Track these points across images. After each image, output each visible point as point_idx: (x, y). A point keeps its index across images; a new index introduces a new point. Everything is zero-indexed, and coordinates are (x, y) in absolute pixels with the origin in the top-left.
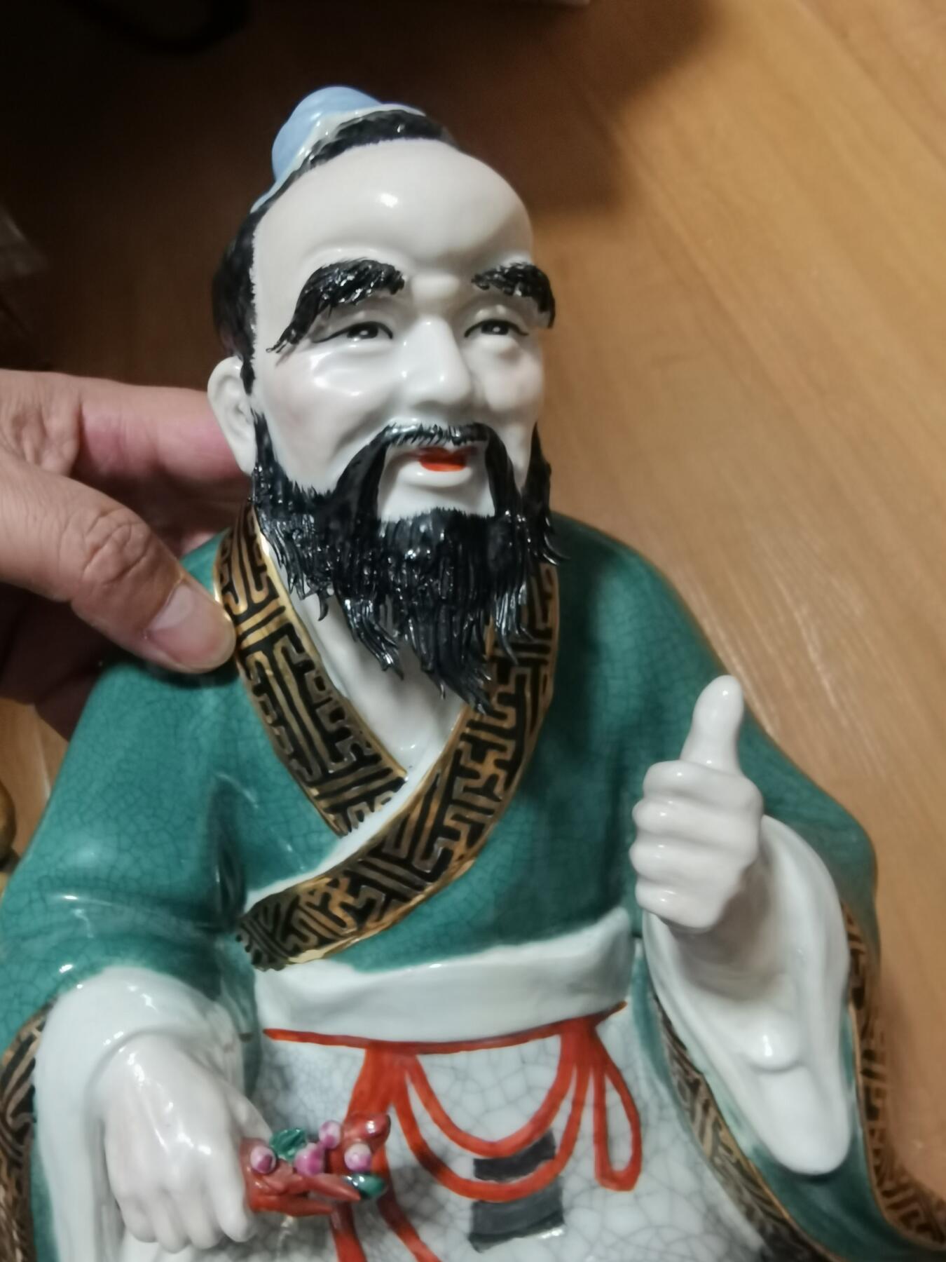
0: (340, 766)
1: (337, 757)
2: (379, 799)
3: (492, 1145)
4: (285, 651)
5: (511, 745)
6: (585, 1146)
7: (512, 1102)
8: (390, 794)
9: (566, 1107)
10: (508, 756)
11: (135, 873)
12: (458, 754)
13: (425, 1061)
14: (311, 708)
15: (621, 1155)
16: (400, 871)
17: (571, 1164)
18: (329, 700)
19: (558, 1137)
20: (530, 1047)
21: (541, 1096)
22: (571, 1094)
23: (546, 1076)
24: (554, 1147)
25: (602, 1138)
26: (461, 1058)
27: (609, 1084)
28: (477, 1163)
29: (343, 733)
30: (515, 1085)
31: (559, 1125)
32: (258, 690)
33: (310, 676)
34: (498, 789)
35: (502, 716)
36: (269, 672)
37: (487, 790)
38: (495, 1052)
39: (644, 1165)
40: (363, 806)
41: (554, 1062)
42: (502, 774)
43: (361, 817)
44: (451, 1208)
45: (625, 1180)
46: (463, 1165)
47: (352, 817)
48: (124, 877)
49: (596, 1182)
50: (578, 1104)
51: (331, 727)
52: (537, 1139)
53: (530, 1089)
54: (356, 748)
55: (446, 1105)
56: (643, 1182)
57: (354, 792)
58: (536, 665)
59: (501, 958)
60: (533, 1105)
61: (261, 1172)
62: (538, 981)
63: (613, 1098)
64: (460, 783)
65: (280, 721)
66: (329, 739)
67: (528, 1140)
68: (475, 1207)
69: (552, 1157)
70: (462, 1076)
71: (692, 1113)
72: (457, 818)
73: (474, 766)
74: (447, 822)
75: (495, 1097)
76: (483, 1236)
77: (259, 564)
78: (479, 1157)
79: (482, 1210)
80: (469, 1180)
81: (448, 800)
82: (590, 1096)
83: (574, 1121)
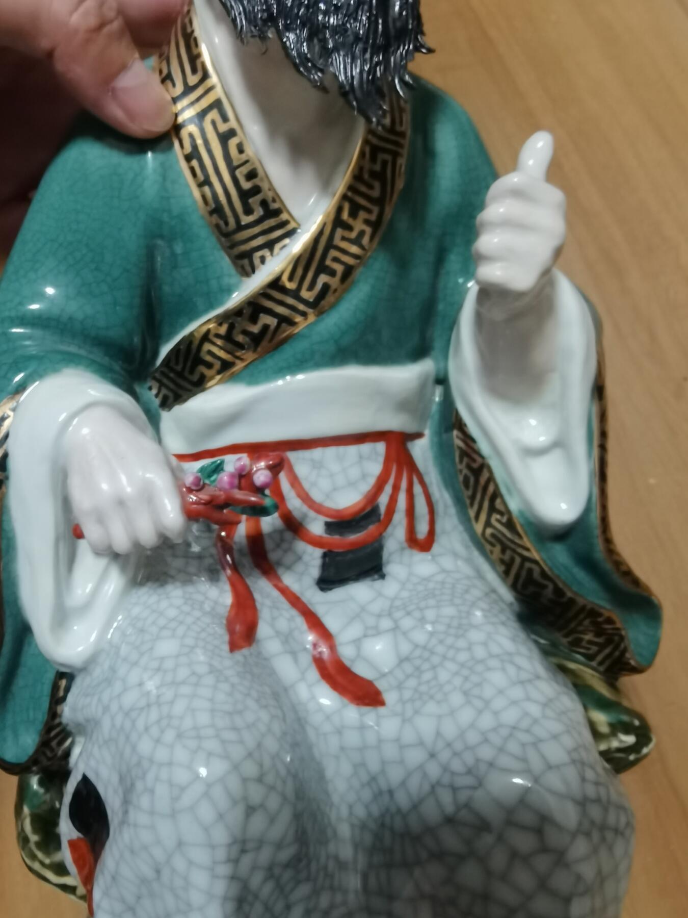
0: (251, 218)
1: (248, 211)
2: (277, 247)
3: (338, 511)
4: (214, 123)
5: (376, 210)
6: (400, 517)
7: (352, 484)
8: (287, 241)
9: (388, 489)
10: (373, 217)
11: (80, 316)
12: (339, 210)
13: (292, 455)
14: (232, 170)
15: (422, 529)
16: (290, 301)
17: (390, 529)
18: (247, 162)
19: (383, 509)
20: (366, 448)
21: (372, 481)
22: (391, 481)
23: (375, 468)
24: (380, 515)
25: (411, 512)
26: (317, 453)
27: (415, 480)
28: (328, 525)
29: (256, 190)
30: (354, 473)
31: (383, 500)
32: (188, 158)
33: (233, 143)
34: (365, 241)
35: (371, 187)
36: (199, 142)
37: (357, 242)
38: (342, 449)
39: (436, 538)
40: (266, 252)
41: (381, 459)
42: (368, 230)
43: (263, 260)
44: (306, 558)
45: (425, 545)
46: (316, 527)
47: (257, 261)
48: (71, 319)
49: (405, 545)
50: (396, 488)
51: (246, 185)
52: (368, 509)
53: (364, 476)
54: (264, 203)
55: (306, 485)
56: (436, 548)
57: (259, 241)
58: (396, 155)
59: (354, 372)
60: (366, 486)
61: (194, 488)
63: (418, 489)
64: (339, 232)
65: (207, 182)
66: (245, 195)
67: (363, 509)
68: (325, 556)
69: (379, 520)
70: (318, 465)
71: (473, 498)
72: (336, 260)
73: (351, 221)
74: (328, 262)
75: (340, 480)
76: (326, 582)
77: (195, 52)
78: (329, 520)
79: (329, 558)
80: (321, 537)
81: (330, 245)
82: (404, 484)
83: (393, 500)
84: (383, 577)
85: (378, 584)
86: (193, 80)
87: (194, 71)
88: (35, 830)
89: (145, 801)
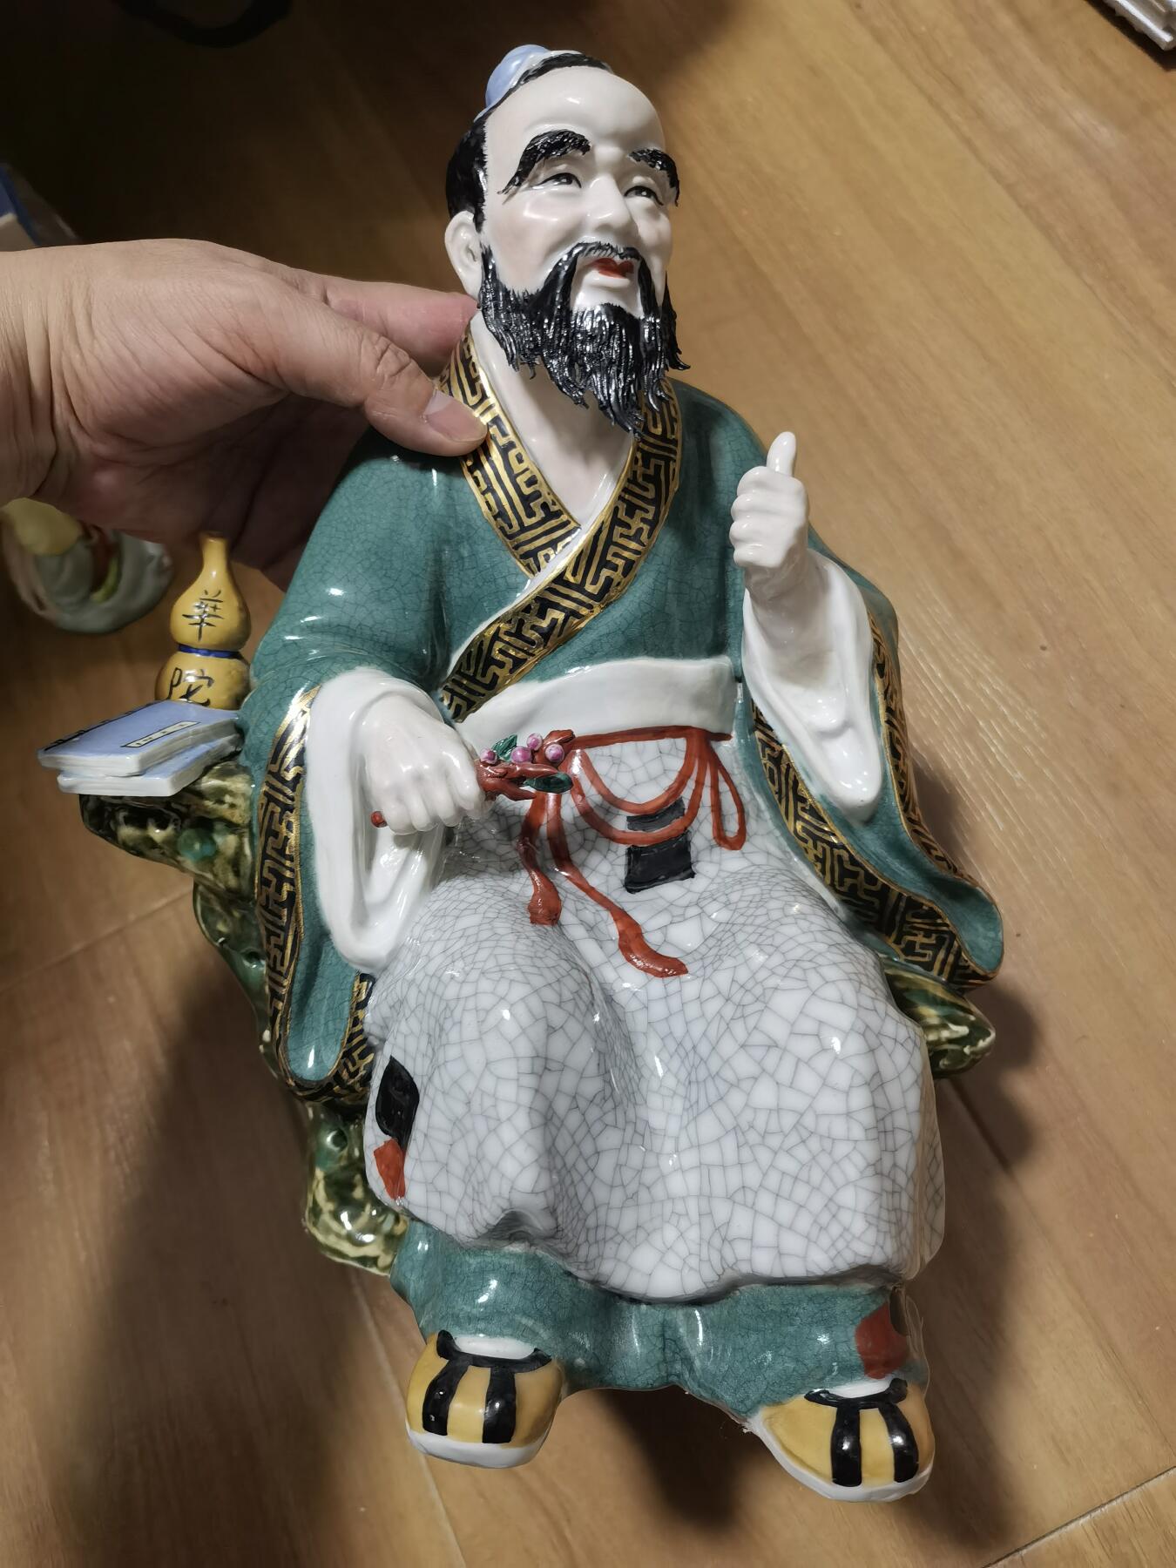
0: (534, 520)
1: (531, 514)
2: (560, 545)
3: (640, 805)
4: (494, 438)
5: (652, 508)
7: (653, 779)
8: (568, 539)
9: (691, 784)
10: (650, 517)
11: (369, 622)
12: (616, 510)
13: (590, 752)
14: (513, 478)
15: (732, 827)
16: (576, 595)
17: (695, 824)
18: (527, 469)
19: (686, 803)
20: (665, 743)
21: (674, 776)
22: (694, 776)
23: (677, 764)
24: (683, 809)
25: (717, 808)
26: (616, 748)
27: (721, 777)
28: (630, 819)
29: (537, 495)
30: (655, 768)
31: (687, 794)
32: (472, 469)
33: (512, 454)
34: (644, 537)
35: (646, 490)
37: (636, 537)
39: (747, 837)
40: (550, 551)
41: (683, 755)
42: (646, 527)
43: (547, 558)
45: (735, 843)
46: (620, 823)
47: (541, 559)
48: (360, 625)
49: (714, 842)
50: (699, 784)
51: (527, 491)
52: (671, 803)
53: (665, 772)
54: (545, 506)
55: (606, 782)
56: (746, 847)
57: (543, 541)
58: (667, 460)
59: (644, 663)
60: (669, 781)
61: (488, 762)
62: (671, 685)
63: (724, 787)
64: (618, 530)
65: (490, 489)
66: (526, 500)
67: (666, 802)
68: (629, 852)
69: (683, 814)
70: (617, 761)
71: (779, 792)
72: (616, 555)
73: (627, 520)
74: (609, 557)
75: (641, 775)
76: (635, 883)
77: (474, 376)
78: (631, 815)
79: (634, 854)
80: (624, 832)
81: (609, 542)
82: (708, 780)
83: (697, 795)
84: (692, 875)
85: (688, 882)
86: (473, 400)
87: (474, 393)
88: (329, 1198)
89: (454, 1036)
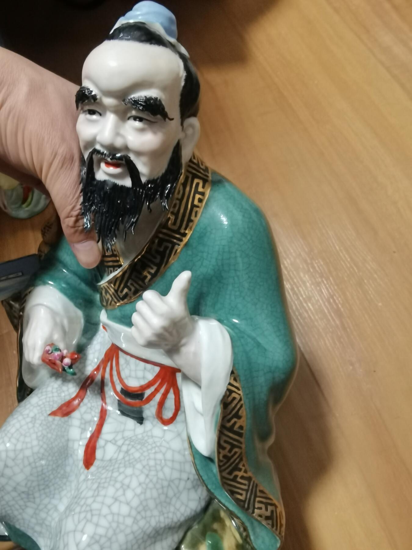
2: (116, 268)
3: (128, 386)
5: (155, 268)
6: (154, 403)
7: (137, 378)
8: (118, 268)
9: (152, 389)
10: (153, 272)
13: (121, 354)
15: (168, 414)
19: (146, 396)
20: (149, 366)
21: (147, 382)
22: (156, 386)
23: (150, 377)
24: (143, 398)
25: (161, 404)
26: (128, 357)
27: (172, 391)
28: (122, 389)
30: (140, 374)
31: (148, 392)
37: (143, 280)
38: (138, 361)
39: (175, 422)
41: (155, 374)
42: (149, 276)
43: (111, 272)
46: (118, 387)
47: (109, 271)
49: (155, 417)
50: (157, 391)
52: (139, 392)
53: (144, 378)
54: (112, 250)
55: (121, 368)
57: (111, 264)
58: (174, 244)
60: (143, 382)
63: (171, 396)
67: (137, 391)
68: (119, 401)
69: (142, 400)
75: (133, 374)
76: (122, 411)
78: (123, 388)
79: (120, 403)
80: (119, 393)
82: (162, 390)
83: (153, 395)
84: (142, 423)
85: (139, 425)
